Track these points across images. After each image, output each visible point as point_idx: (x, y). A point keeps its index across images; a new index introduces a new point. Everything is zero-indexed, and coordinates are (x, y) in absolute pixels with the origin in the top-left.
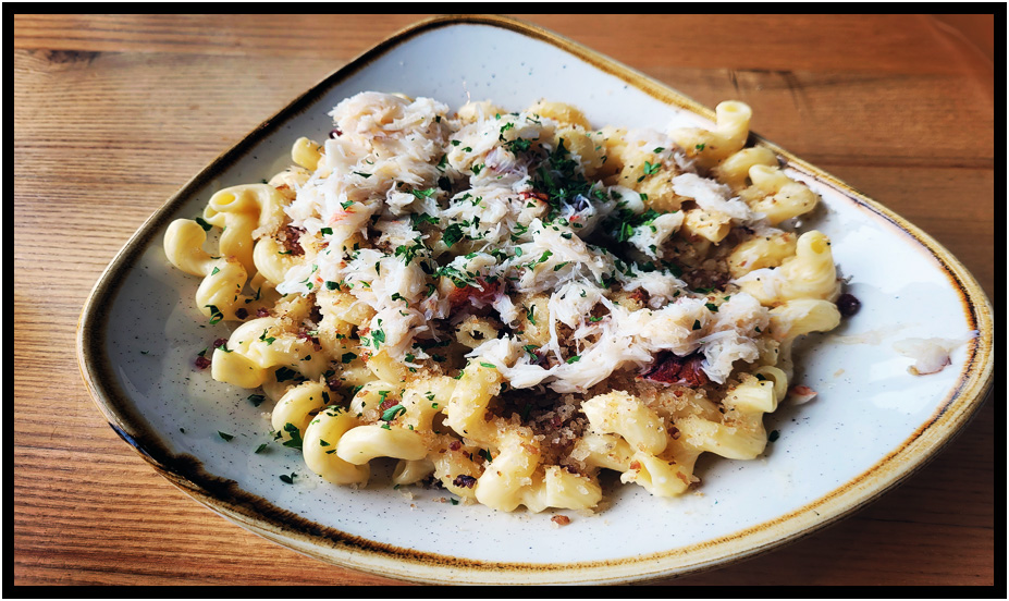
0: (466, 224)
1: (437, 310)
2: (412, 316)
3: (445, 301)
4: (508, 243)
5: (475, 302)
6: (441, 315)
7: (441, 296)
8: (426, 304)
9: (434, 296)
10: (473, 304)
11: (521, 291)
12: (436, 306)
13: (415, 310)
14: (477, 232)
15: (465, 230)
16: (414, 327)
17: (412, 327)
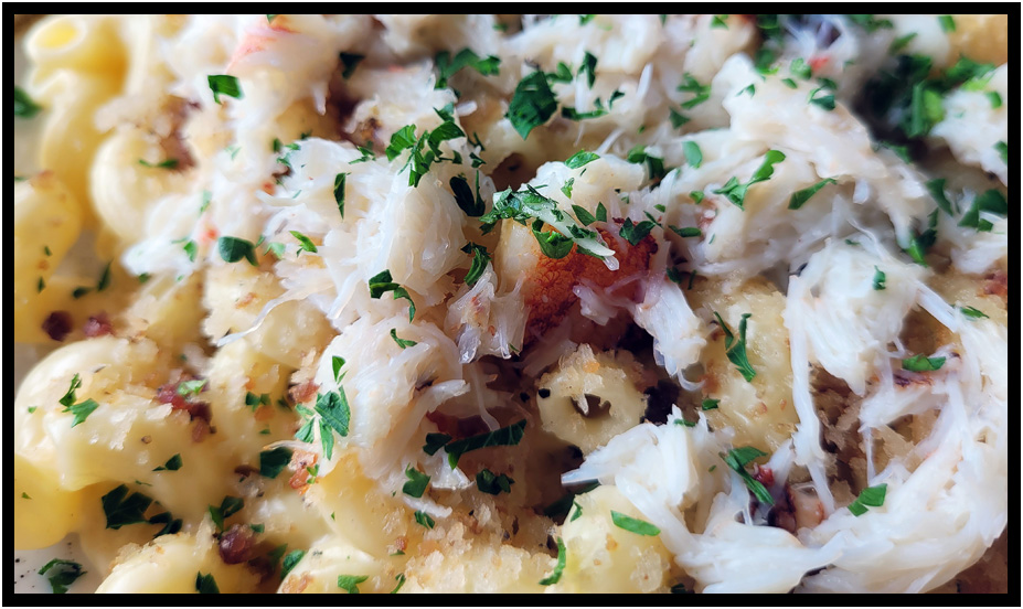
0: (566, 75)
1: (492, 330)
2: (424, 347)
3: (514, 299)
4: (665, 128)
5: (591, 305)
6: (503, 346)
7: (504, 286)
8: (464, 309)
9: (485, 284)
10: (586, 311)
11: (708, 270)
12: (488, 316)
13: (432, 329)
14: (591, 95)
15: (561, 90)
16: (429, 384)
17: (424, 384)
